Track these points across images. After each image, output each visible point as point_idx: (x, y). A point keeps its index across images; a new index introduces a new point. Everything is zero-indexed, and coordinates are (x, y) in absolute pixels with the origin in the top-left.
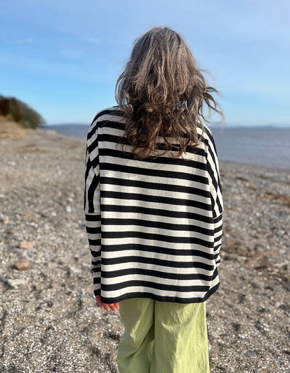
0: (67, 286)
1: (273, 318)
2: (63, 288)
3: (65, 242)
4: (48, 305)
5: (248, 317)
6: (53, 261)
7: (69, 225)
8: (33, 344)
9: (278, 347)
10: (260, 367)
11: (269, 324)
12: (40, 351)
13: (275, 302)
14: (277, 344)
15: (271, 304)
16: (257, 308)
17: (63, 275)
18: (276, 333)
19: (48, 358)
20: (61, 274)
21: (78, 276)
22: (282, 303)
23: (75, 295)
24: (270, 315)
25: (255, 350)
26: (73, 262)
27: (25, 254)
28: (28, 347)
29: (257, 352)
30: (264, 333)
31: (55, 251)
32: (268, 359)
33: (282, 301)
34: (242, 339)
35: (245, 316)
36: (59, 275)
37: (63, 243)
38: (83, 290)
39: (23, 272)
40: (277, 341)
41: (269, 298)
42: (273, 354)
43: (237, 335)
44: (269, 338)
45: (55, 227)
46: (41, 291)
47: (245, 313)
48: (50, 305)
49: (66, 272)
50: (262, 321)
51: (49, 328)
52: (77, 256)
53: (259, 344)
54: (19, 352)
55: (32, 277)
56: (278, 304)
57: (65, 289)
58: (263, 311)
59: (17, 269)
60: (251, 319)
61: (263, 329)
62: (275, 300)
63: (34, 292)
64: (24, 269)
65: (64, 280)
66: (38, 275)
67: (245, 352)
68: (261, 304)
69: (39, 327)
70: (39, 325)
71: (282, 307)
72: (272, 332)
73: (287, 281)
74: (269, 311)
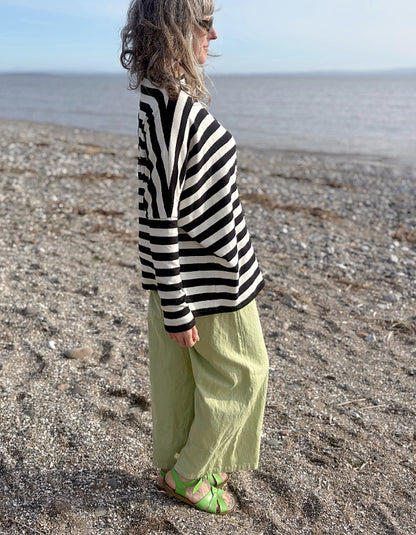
1: (292, 342)
8: (18, 420)
10: (312, 399)
11: (291, 349)
13: (282, 323)
14: (313, 370)
15: (279, 326)
16: (266, 332)
19: (52, 433)
24: (286, 340)
25: (294, 382)
28: (12, 425)
29: (299, 383)
30: (292, 361)
32: (314, 388)
33: (288, 320)
34: (273, 371)
38: (26, 340)
40: (312, 367)
41: (273, 318)
44: (301, 366)
50: (281, 347)
51: (22, 396)
53: (294, 374)
54: (6, 432)
56: (286, 325)
58: (275, 335)
61: (288, 356)
67: (284, 385)
68: (268, 327)
69: (7, 396)
70: (5, 394)
71: (293, 328)
72: (300, 358)
73: (282, 295)
74: (283, 334)
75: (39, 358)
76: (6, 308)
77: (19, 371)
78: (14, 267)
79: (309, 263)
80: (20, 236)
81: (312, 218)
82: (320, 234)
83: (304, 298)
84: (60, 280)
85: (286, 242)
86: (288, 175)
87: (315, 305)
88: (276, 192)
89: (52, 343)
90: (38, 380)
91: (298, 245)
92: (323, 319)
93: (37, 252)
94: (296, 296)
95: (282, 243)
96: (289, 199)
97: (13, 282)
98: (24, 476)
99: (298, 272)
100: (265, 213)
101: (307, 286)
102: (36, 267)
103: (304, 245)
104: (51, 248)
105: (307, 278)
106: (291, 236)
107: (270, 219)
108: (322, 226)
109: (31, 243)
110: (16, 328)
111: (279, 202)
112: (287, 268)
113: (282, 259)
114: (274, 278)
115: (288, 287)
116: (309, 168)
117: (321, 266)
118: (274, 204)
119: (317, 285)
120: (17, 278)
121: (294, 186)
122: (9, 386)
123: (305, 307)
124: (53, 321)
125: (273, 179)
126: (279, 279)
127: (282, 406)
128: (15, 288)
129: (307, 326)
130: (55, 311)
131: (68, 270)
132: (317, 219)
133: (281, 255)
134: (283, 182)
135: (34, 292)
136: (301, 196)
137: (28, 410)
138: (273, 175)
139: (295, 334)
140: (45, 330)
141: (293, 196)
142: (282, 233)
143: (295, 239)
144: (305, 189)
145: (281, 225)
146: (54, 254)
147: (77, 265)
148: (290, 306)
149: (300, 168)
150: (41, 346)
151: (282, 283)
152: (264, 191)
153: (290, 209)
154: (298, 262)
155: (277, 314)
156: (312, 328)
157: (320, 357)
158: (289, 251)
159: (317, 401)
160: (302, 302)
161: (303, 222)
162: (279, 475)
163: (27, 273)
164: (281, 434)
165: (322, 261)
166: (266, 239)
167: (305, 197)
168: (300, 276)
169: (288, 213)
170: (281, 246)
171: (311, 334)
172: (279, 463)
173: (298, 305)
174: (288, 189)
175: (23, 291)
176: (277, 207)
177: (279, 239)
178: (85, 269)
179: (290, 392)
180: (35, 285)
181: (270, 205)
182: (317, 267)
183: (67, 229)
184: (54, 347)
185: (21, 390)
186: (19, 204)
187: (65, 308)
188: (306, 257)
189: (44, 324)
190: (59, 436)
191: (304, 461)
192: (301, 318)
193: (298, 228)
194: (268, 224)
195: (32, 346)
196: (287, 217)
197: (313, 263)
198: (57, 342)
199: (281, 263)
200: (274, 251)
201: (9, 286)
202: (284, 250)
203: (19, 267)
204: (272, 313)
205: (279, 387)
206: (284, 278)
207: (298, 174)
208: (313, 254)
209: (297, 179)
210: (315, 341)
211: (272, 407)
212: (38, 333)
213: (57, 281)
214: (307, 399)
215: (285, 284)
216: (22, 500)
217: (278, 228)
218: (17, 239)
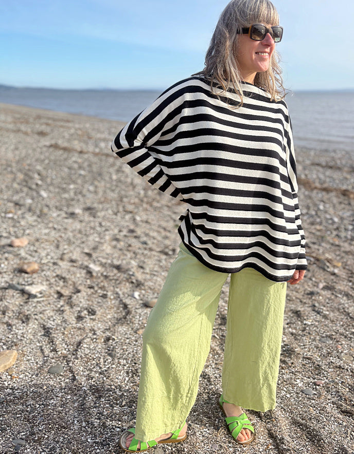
0: (96, 288)
1: (325, 300)
2: (92, 290)
3: (63, 235)
4: (89, 312)
5: (301, 302)
6: (62, 259)
7: (55, 215)
8: (102, 360)
9: (345, 329)
10: (342, 352)
11: (324, 306)
12: (114, 366)
13: (318, 283)
14: (342, 326)
15: (315, 286)
16: (305, 291)
17: (83, 275)
18: (336, 315)
19: (128, 373)
20: (81, 275)
21: (102, 274)
22: (325, 284)
23: (112, 297)
24: (321, 298)
25: (327, 335)
26: (87, 258)
27: (23, 253)
28: (97, 365)
29: (330, 337)
30: (325, 317)
31: (58, 247)
32: (344, 342)
33: (323, 281)
34: (308, 325)
35: (298, 300)
36: (78, 275)
37: (61, 237)
38: (118, 290)
39: (35, 275)
40: (341, 323)
41: (311, 279)
42: (346, 337)
43: (302, 322)
45: (39, 217)
46: (71, 297)
47: (297, 298)
48: (92, 312)
49: (85, 271)
50: (317, 305)
51: (108, 339)
52: (86, 251)
53: (327, 328)
54: (91, 370)
55: (47, 280)
56: (321, 285)
57: (96, 291)
58: (312, 293)
59: (26, 273)
60: (305, 303)
61: (322, 312)
62: (317, 281)
63: (62, 298)
64: (34, 272)
65: (88, 281)
66: (54, 277)
67: (318, 338)
68: (306, 287)
69: (96, 339)
70: (95, 336)
71: (326, 288)
72: (332, 314)
73: (318, 260)
74: (318, 293)
75: (125, 306)
76: (106, 263)
77: (109, 317)
78: (116, 231)
79: (340, 234)
80: (124, 207)
81: (342, 197)
82: (348, 210)
83: (336, 264)
84: (149, 242)
85: (322, 217)
86: (324, 164)
87: (344, 268)
88: (315, 176)
89: (136, 294)
90: (122, 324)
91: (331, 219)
92: (350, 281)
93: (134, 220)
94: (329, 261)
95: (319, 217)
96: (325, 182)
97: (114, 243)
98: (100, 413)
99: (331, 241)
100: (307, 193)
101: (338, 253)
102: (132, 231)
103: (336, 220)
104: (145, 217)
105: (338, 246)
106: (326, 212)
107: (310, 197)
108: (350, 204)
109: (131, 212)
110: (111, 280)
111: (318, 185)
112: (322, 237)
113: (319, 230)
114: (311, 245)
115: (323, 253)
116: (340, 159)
117: (349, 237)
118: (313, 186)
119: (347, 253)
120: (117, 240)
121: (329, 172)
122: (99, 329)
123: (336, 271)
124: (139, 276)
125: (313, 167)
126: (316, 247)
127: (316, 357)
128: (115, 247)
129: (338, 287)
130: (142, 267)
131: (155, 234)
132: (346, 198)
133: (318, 227)
134: (321, 169)
135: (128, 250)
136: (334, 180)
137: (111, 353)
138: (313, 164)
139: (327, 293)
140: (132, 283)
141: (328, 180)
142: (319, 209)
143: (330, 214)
144: (337, 175)
145: (318, 203)
146: (147, 222)
147: (162, 230)
148: (324, 270)
149: (333, 159)
150: (129, 296)
151: (318, 250)
152: (306, 175)
153: (326, 190)
154: (331, 233)
155: (314, 276)
156: (342, 288)
157: (348, 314)
158: (324, 224)
159: (346, 354)
160: (334, 266)
161: (335, 200)
162: (313, 425)
163: (125, 236)
164: (315, 384)
165: (350, 233)
166: (307, 213)
167: (337, 181)
168: (332, 244)
169: (324, 193)
170: (318, 220)
171: (341, 294)
172: (314, 413)
173: (331, 269)
174: (324, 174)
175: (121, 250)
176: (316, 188)
177: (317, 214)
178: (168, 234)
179: (323, 344)
180: (130, 246)
181: (310, 186)
182: (346, 237)
183: (158, 202)
184: (137, 297)
185: (108, 334)
186: (126, 182)
187: (150, 264)
188: (337, 229)
189: (133, 277)
190: (133, 377)
191: (336, 412)
192: (333, 280)
193: (332, 205)
194: (309, 201)
195: (121, 296)
196: (323, 196)
197: (343, 234)
198: (141, 293)
199: (318, 233)
200: (312, 224)
201: (110, 245)
202: (321, 223)
203: (120, 231)
204: (310, 275)
205: (314, 340)
206: (320, 245)
207: (332, 164)
208: (343, 226)
209: (331, 167)
210: (344, 300)
211: (308, 359)
212: (127, 284)
213: (145, 243)
214: (338, 352)
215: (321, 251)
216: (95, 436)
217: (316, 205)
218: (121, 209)
